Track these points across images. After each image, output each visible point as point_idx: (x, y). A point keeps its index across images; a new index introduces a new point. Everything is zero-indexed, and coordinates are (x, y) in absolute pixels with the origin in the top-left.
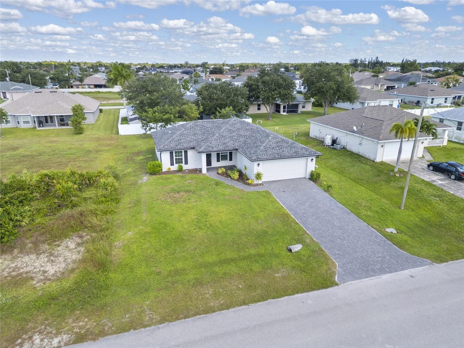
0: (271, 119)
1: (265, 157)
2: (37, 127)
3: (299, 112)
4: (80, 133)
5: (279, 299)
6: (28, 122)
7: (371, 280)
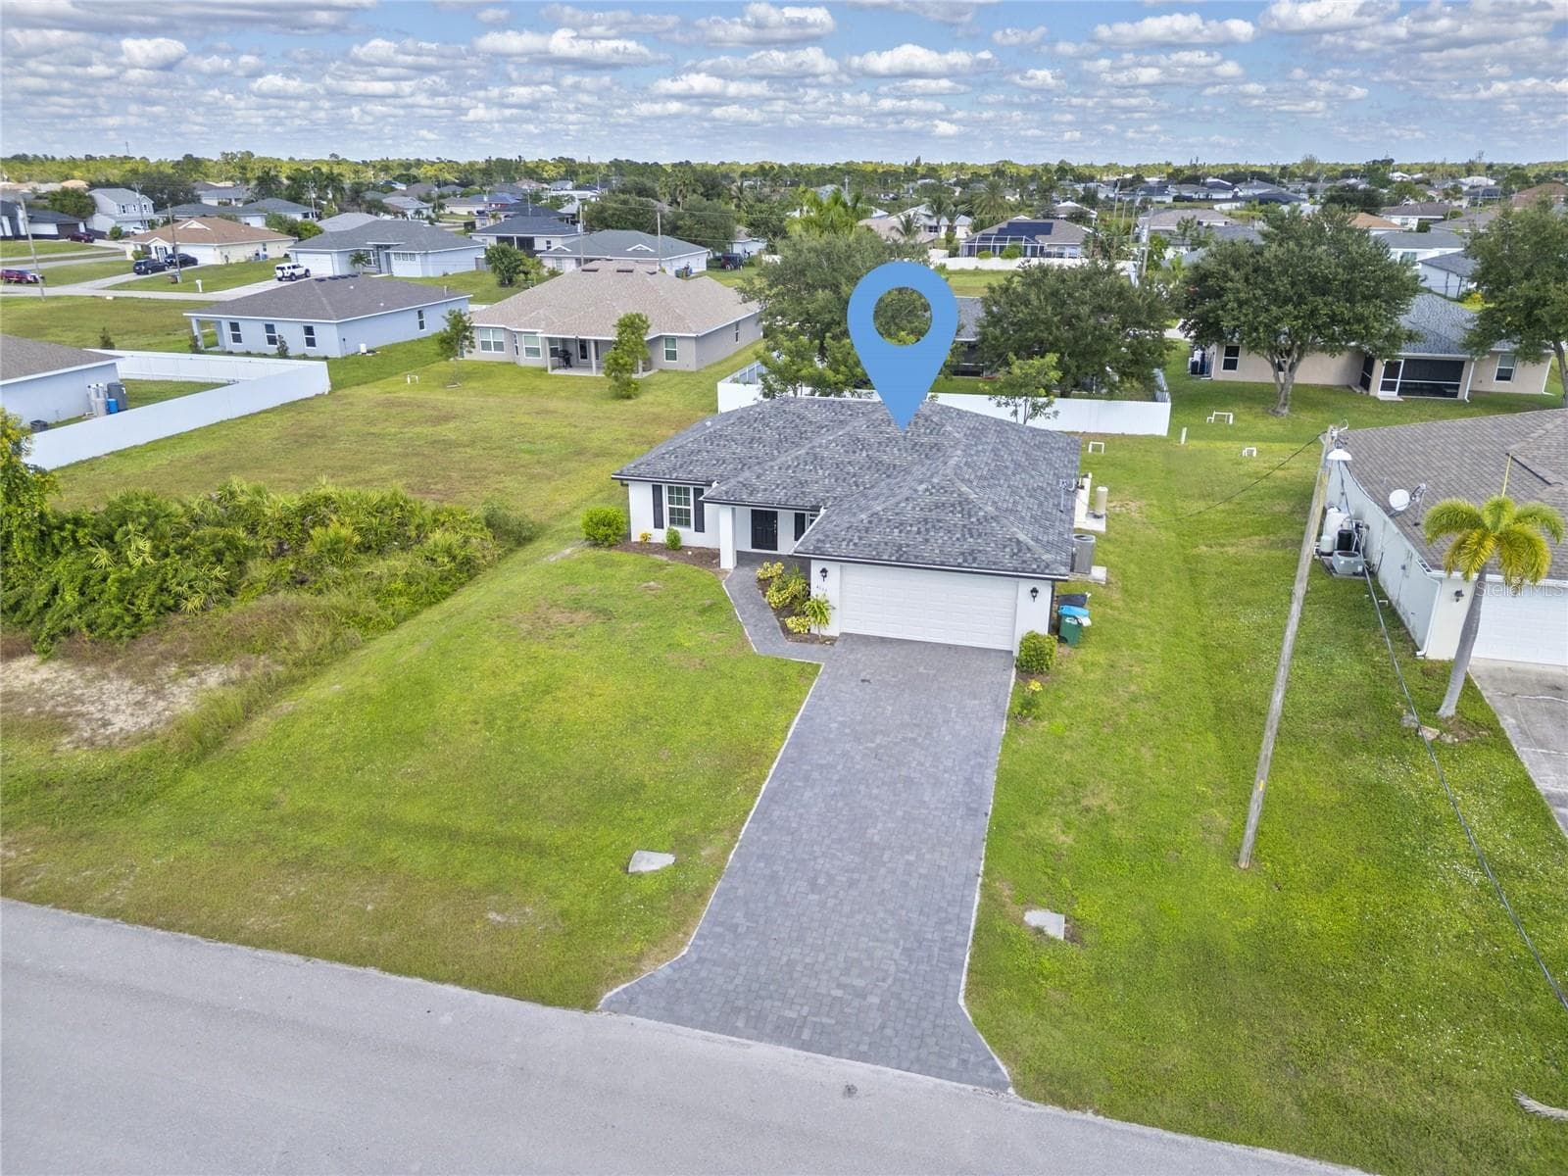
0: (1286, 411)
1: (845, 549)
2: (549, 369)
3: (1464, 394)
4: (629, 397)
5: (394, 977)
6: (535, 352)
7: (707, 1039)
